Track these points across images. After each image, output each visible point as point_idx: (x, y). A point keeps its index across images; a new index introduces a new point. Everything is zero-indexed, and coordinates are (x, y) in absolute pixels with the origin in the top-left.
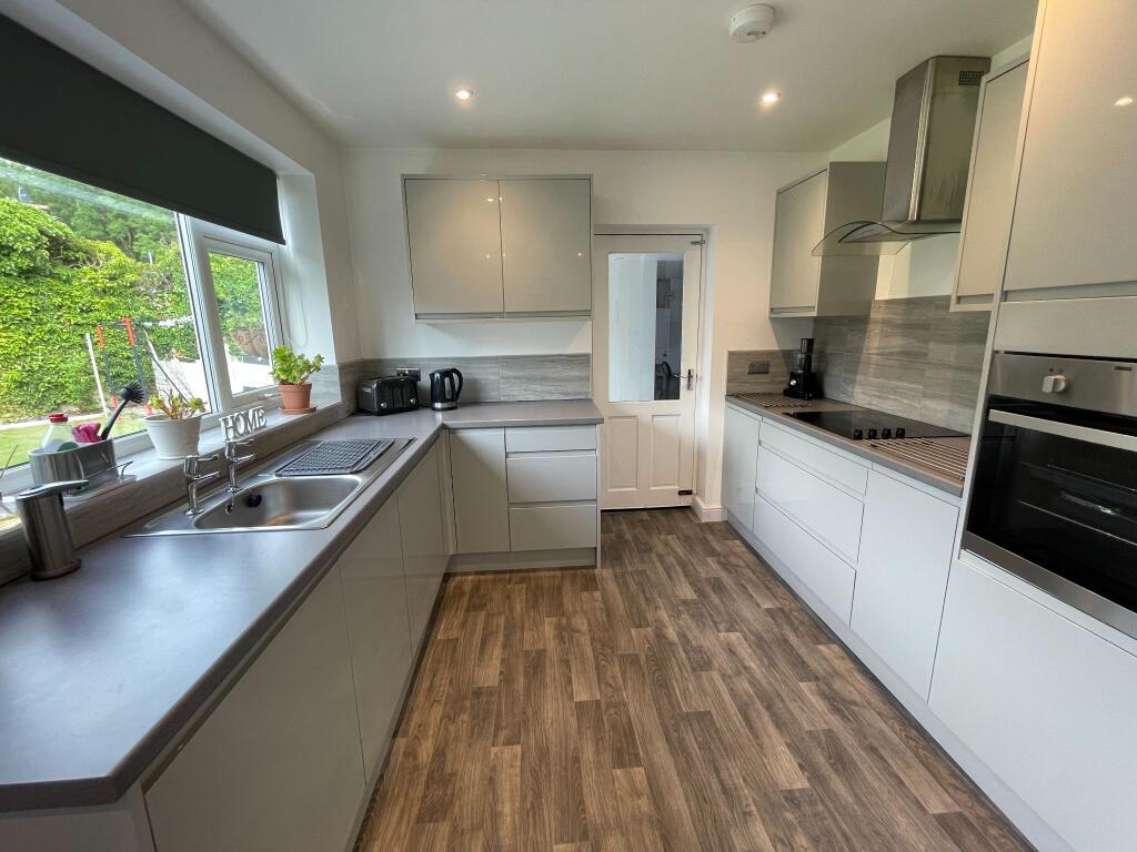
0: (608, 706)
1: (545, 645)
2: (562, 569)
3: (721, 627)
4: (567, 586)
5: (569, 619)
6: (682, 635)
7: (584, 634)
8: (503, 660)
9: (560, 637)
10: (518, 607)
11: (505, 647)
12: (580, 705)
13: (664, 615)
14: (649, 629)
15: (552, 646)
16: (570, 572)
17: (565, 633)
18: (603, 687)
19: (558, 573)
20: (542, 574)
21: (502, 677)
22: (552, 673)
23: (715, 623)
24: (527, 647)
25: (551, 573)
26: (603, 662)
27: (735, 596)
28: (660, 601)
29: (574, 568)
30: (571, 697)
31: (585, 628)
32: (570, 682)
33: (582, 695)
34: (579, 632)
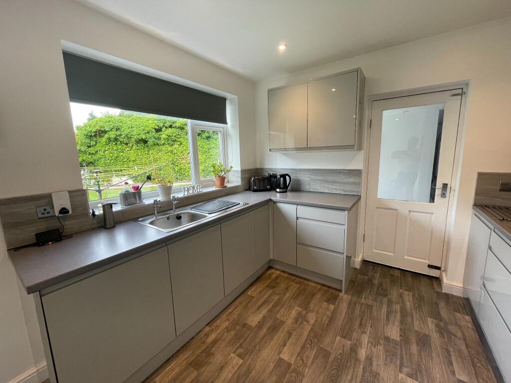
0: (294, 371)
1: (286, 320)
2: (323, 285)
3: (405, 370)
4: (318, 296)
5: (307, 313)
6: (369, 359)
7: (309, 325)
8: (264, 317)
9: (296, 320)
10: (288, 295)
11: (269, 310)
12: (281, 360)
13: (365, 339)
14: (349, 342)
15: (290, 321)
16: (326, 289)
17: (300, 319)
18: (299, 358)
19: (319, 286)
20: (311, 284)
21: (258, 324)
22: (280, 335)
23: (402, 365)
24: (278, 316)
25: (315, 285)
26: (308, 345)
27: (434, 355)
29: (330, 287)
30: (280, 353)
31: (312, 321)
32: (284, 345)
33: (285, 356)
34: (307, 322)
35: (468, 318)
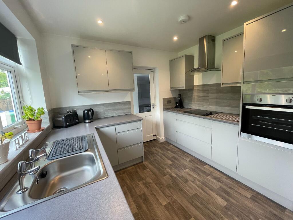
0: (173, 203)
1: (144, 191)
2: (134, 165)
3: (183, 168)
4: (139, 171)
5: (145, 180)
6: (176, 174)
7: (152, 183)
8: (134, 201)
9: (146, 187)
10: (128, 182)
11: (132, 196)
13: (168, 170)
14: (168, 175)
18: (168, 197)
20: (129, 168)
21: (137, 208)
22: (151, 199)
24: (139, 194)
26: (163, 190)
27: (180, 160)
28: (165, 167)
29: (137, 164)
30: (161, 204)
31: (151, 181)
32: (158, 200)
33: (164, 203)
34: (150, 183)
35: (172, 146)
